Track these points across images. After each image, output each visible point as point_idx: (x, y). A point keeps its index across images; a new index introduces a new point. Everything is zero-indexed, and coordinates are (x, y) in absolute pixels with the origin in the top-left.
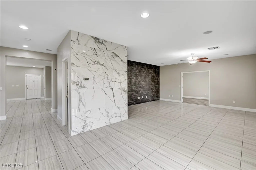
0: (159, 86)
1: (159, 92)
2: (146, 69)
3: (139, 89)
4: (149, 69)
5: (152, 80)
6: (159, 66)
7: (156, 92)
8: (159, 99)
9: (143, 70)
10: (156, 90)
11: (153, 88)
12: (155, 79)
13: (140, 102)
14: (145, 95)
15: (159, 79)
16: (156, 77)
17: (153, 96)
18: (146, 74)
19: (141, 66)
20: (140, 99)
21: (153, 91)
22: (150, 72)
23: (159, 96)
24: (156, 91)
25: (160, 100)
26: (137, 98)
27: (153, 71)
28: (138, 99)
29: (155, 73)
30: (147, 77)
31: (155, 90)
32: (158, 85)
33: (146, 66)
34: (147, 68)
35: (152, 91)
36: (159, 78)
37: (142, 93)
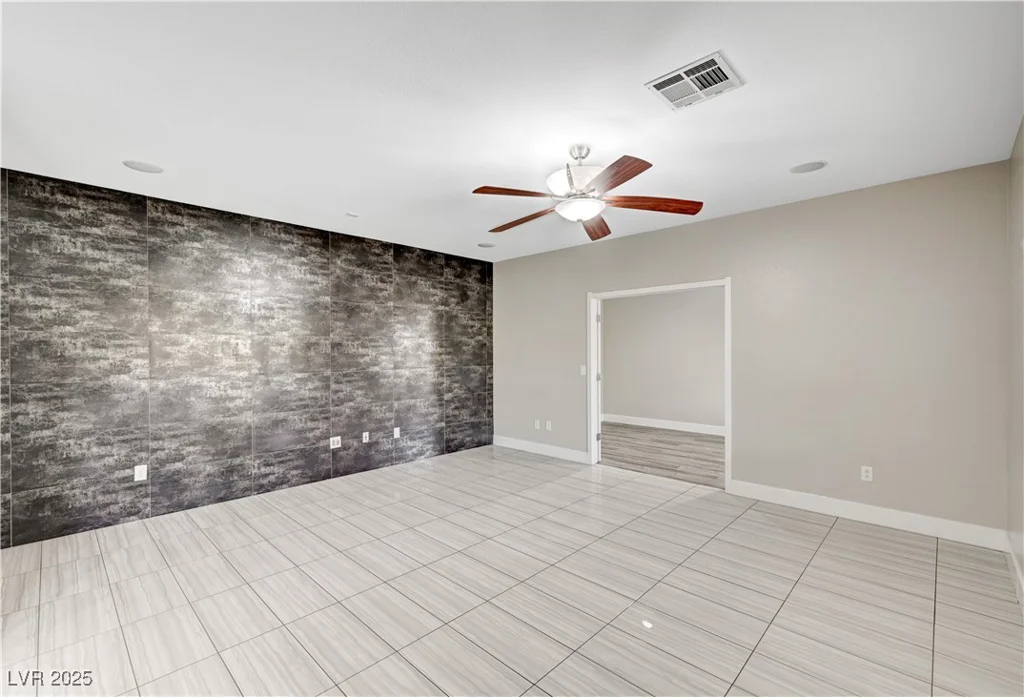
0: (491, 371)
1: (491, 404)
2: (390, 276)
3: (337, 392)
4: (413, 278)
5: (438, 338)
6: (490, 265)
7: (470, 403)
8: (489, 442)
9: (370, 279)
10: (469, 389)
11: (446, 382)
12: (458, 329)
13: (342, 465)
14: (388, 424)
15: (490, 334)
16: (464, 319)
17: (443, 424)
18: (391, 304)
19: (353, 257)
20: (344, 448)
21: (447, 396)
22: (426, 295)
23: (491, 425)
24: (467, 399)
25: (494, 442)
26: (322, 444)
27: (446, 286)
28: (326, 449)
29: (464, 297)
30: (398, 322)
31: (459, 391)
32: (479, 364)
33: (391, 259)
34: (400, 270)
35: (441, 400)
36: (490, 328)
37: (362, 413)
